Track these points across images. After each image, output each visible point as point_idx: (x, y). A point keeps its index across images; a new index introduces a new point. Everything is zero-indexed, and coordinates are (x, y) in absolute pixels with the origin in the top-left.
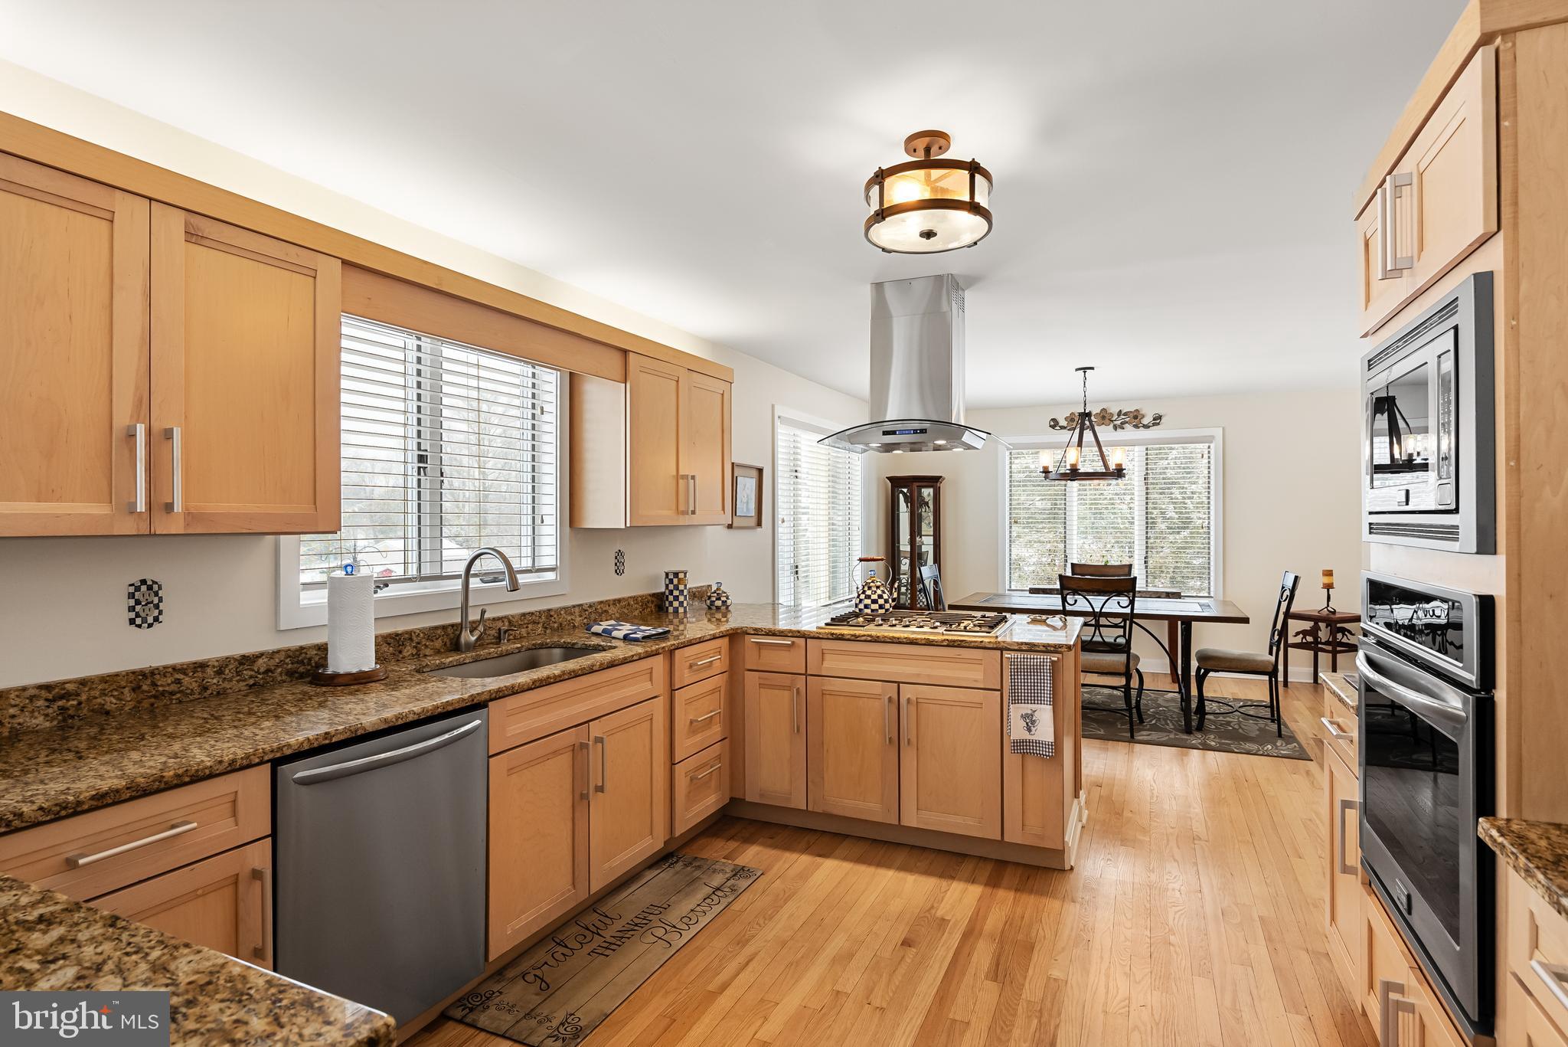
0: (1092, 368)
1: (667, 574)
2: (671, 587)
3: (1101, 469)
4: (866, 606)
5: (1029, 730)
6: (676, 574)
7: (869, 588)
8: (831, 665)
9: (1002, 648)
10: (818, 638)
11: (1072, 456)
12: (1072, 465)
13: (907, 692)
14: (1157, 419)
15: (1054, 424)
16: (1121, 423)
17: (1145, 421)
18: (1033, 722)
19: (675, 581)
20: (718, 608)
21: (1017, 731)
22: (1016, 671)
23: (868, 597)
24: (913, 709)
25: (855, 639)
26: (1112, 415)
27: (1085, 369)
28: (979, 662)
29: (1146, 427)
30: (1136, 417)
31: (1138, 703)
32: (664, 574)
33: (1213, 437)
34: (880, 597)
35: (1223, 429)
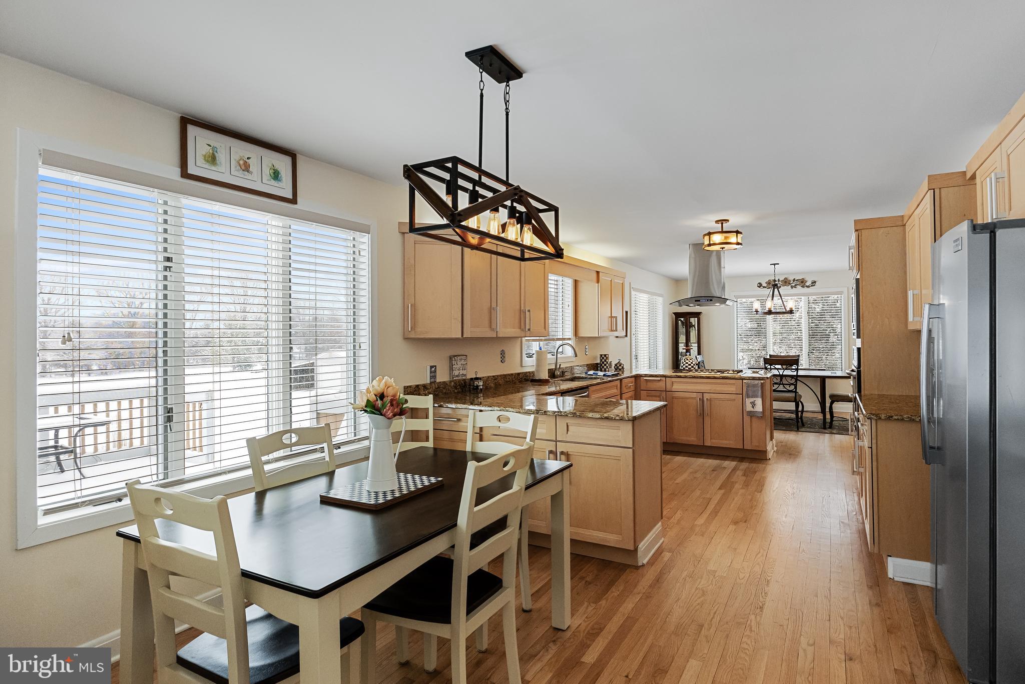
0: (778, 264)
1: (601, 355)
2: (603, 360)
3: (784, 310)
4: (686, 367)
5: (753, 407)
6: (605, 355)
7: (687, 360)
8: (676, 387)
9: (742, 379)
10: (671, 377)
11: (769, 305)
12: (769, 309)
13: (706, 396)
14: (814, 283)
15: (760, 285)
16: (795, 285)
17: (807, 284)
18: (755, 405)
19: (605, 358)
20: (620, 369)
21: (749, 408)
22: (748, 387)
23: (687, 363)
24: (709, 402)
25: (686, 377)
26: (790, 281)
27: (775, 264)
28: (733, 384)
29: (808, 287)
30: (802, 282)
31: (801, 416)
32: (599, 356)
33: (842, 292)
34: (692, 363)
35: (848, 288)
